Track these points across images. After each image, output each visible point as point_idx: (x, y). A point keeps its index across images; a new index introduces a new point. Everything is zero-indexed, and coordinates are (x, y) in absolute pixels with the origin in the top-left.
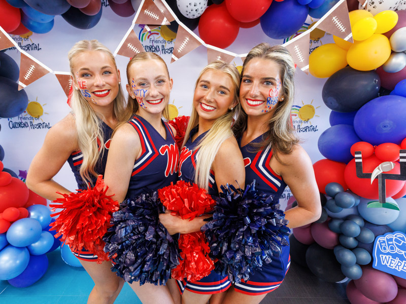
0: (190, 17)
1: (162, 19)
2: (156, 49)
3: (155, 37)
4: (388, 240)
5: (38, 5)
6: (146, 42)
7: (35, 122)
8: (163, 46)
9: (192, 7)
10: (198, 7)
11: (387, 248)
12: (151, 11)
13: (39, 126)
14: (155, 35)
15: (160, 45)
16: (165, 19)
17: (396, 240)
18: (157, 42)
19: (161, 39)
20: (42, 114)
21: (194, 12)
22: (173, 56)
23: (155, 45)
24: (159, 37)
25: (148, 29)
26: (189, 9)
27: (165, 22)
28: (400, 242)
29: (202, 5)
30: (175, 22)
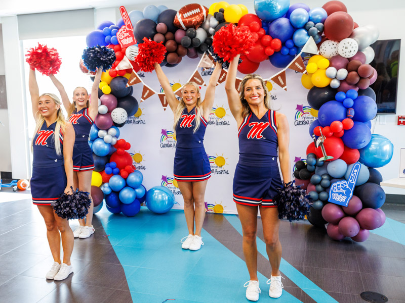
1: (211, 65)
4: (338, 185)
7: (137, 120)
11: (336, 189)
13: (138, 122)
17: (342, 185)
20: (141, 115)
27: (213, 66)
28: (343, 186)
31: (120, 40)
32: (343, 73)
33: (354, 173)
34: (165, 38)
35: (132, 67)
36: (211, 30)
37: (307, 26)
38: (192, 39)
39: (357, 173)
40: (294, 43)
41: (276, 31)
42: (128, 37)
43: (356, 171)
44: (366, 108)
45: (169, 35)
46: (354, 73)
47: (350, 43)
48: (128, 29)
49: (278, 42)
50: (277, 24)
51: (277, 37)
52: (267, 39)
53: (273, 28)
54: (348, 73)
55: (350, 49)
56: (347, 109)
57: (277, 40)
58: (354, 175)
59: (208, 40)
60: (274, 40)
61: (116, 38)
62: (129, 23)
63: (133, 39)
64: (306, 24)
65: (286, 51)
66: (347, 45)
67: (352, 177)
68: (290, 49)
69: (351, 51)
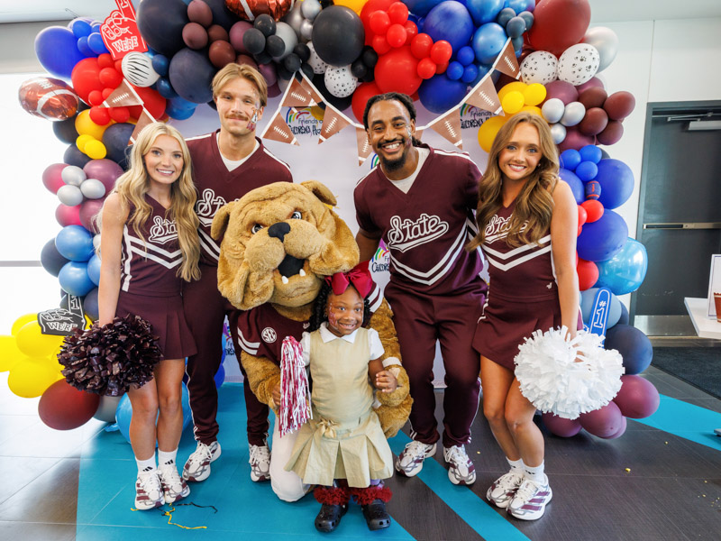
0: (339, 96)
1: (308, 101)
2: (306, 130)
3: (306, 117)
5: (191, 96)
6: (295, 123)
8: (314, 127)
9: (340, 87)
10: (346, 87)
12: (298, 93)
14: (305, 115)
15: (311, 125)
16: (312, 100)
18: (307, 122)
19: (312, 118)
21: (342, 92)
22: (321, 137)
23: (305, 125)
24: (310, 117)
25: (295, 111)
26: (337, 89)
27: (312, 103)
29: (351, 85)
30: (322, 103)
31: (110, 42)
32: (577, 111)
33: (599, 307)
34: (209, 36)
35: (141, 103)
36: (307, 27)
37: (502, 16)
38: (266, 37)
39: (605, 307)
40: (475, 53)
41: (442, 24)
42: (128, 36)
43: (603, 304)
44: (623, 179)
45: (217, 31)
46: (597, 110)
47: (590, 51)
48: (126, 19)
49: (445, 47)
50: (444, 10)
51: (444, 37)
52: (425, 40)
53: (434, 18)
54: (587, 109)
55: (589, 62)
56: (586, 183)
57: (444, 42)
58: (600, 312)
59: (300, 49)
60: (438, 43)
61: (101, 38)
62: (128, 5)
63: (139, 41)
64: (500, 13)
65: (458, 69)
66: (584, 54)
67: (596, 315)
68: (465, 66)
69: (590, 67)
